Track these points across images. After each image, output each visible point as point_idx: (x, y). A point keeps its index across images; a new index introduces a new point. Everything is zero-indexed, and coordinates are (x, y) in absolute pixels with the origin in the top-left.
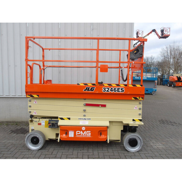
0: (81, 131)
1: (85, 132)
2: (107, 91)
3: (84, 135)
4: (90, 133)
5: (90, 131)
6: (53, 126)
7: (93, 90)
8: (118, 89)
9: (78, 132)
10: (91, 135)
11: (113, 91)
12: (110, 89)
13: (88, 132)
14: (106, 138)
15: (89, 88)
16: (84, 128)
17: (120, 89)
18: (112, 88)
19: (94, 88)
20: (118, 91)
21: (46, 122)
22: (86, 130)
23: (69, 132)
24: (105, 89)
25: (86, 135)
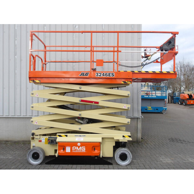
0: (77, 147)
1: (80, 147)
2: (100, 76)
3: (80, 150)
4: (85, 149)
5: (85, 147)
6: (51, 143)
7: (88, 75)
8: (109, 74)
9: (74, 148)
10: (85, 150)
11: (105, 76)
12: (102, 74)
13: (83, 148)
14: (99, 153)
15: (84, 73)
16: (79, 144)
17: (111, 74)
18: (104, 73)
19: (88, 73)
20: (109, 76)
21: (46, 139)
22: (81, 146)
23: (66, 148)
24: (98, 74)
25: (81, 150)
